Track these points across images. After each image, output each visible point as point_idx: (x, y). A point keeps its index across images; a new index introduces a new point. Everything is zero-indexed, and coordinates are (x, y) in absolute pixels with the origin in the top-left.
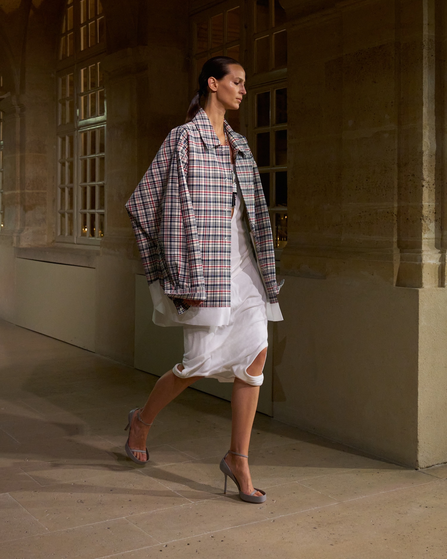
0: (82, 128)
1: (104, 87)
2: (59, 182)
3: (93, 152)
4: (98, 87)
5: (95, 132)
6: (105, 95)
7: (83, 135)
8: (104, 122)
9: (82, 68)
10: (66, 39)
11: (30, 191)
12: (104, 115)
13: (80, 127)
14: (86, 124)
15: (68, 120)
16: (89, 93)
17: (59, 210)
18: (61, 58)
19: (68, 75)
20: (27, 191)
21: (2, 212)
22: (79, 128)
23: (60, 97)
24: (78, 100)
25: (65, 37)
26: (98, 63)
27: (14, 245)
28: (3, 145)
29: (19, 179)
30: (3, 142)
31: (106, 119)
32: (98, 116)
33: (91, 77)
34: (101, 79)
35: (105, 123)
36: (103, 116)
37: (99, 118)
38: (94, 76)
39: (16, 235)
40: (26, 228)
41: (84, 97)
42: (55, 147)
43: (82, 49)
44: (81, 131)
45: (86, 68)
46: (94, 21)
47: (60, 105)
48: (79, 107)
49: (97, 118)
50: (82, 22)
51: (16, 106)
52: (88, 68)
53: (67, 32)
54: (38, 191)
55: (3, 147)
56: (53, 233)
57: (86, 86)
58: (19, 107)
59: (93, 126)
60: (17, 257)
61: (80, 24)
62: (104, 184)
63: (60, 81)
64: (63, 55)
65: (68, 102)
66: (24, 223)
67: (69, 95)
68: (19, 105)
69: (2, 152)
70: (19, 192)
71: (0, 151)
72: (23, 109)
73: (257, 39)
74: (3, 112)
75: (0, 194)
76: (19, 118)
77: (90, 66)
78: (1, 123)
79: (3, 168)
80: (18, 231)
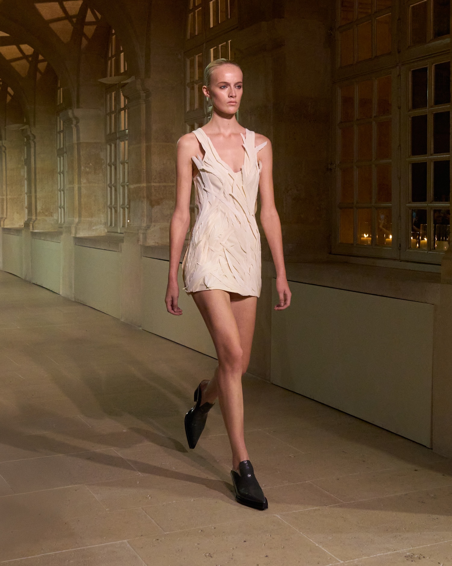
9: (212, 48)
10: (194, 15)
11: (158, 184)
15: (196, 106)
18: (188, 37)
19: (197, 56)
20: (153, 184)
21: (129, 206)
23: (188, 81)
25: (193, 13)
26: (229, 41)
27: (140, 243)
28: (128, 134)
29: (145, 171)
30: (129, 131)
39: (142, 232)
40: (153, 224)
43: (212, 26)
45: (216, 47)
47: (188, 90)
51: (141, 92)
52: (218, 47)
53: (195, 8)
54: (164, 184)
55: (128, 136)
60: (144, 256)
63: (188, 63)
64: (191, 33)
65: (197, 86)
66: (151, 220)
67: (198, 78)
68: (144, 91)
69: (127, 141)
70: (145, 185)
71: (125, 141)
72: (148, 94)
73: (412, 5)
74: (128, 98)
75: (126, 187)
76: (144, 105)
77: (220, 45)
78: (127, 110)
79: (128, 159)
80: (144, 228)
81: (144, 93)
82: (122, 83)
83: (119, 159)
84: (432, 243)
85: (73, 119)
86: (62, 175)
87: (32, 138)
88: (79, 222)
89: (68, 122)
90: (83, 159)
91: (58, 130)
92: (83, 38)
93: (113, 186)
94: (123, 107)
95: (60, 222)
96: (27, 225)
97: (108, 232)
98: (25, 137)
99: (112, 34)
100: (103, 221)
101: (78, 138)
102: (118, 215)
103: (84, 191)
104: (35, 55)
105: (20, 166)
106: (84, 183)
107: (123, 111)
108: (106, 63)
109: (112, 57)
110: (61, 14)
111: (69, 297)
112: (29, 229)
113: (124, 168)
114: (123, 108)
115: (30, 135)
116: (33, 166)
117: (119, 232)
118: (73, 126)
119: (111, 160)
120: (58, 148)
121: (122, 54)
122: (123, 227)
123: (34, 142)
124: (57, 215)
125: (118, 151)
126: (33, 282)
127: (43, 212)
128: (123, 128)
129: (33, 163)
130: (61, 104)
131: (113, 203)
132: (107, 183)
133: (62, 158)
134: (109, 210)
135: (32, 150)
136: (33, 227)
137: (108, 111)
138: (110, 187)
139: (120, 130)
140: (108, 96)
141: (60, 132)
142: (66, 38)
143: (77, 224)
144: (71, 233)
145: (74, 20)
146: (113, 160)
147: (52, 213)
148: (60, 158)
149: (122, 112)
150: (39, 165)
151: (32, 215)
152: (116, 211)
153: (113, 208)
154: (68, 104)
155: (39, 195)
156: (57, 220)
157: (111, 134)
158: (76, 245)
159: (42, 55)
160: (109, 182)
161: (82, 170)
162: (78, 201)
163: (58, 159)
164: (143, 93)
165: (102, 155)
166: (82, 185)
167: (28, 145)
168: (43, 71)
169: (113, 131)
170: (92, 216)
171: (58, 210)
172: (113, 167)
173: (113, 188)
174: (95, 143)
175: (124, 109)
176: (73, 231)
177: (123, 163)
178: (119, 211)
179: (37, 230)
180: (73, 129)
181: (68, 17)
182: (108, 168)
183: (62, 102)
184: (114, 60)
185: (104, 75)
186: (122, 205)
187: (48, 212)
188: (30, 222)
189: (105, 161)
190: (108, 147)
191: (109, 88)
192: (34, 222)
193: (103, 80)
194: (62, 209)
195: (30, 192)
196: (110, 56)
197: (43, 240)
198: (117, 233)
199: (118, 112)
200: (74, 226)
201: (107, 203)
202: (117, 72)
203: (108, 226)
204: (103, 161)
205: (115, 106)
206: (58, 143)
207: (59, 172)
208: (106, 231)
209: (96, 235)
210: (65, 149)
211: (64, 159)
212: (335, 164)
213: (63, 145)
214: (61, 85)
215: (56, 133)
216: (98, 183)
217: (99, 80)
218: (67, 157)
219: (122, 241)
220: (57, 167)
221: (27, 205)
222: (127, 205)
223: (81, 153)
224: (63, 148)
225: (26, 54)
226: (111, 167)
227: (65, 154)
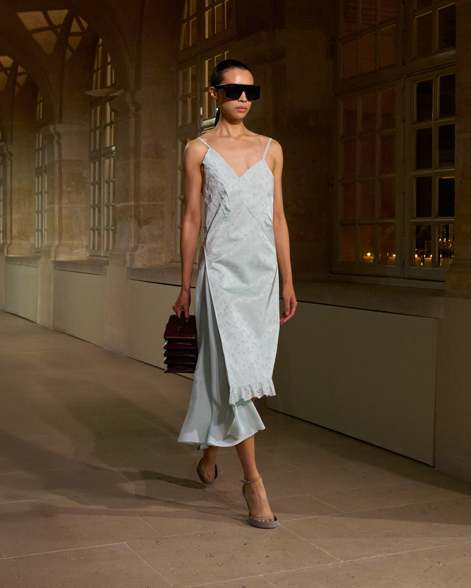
0: (205, 129)
2: (179, 192)
9: (206, 60)
10: (188, 25)
11: (147, 203)
13: (204, 128)
14: (211, 124)
15: (189, 121)
17: (178, 225)
18: (182, 48)
19: (190, 68)
20: (142, 203)
21: (114, 228)
22: (202, 129)
23: (180, 94)
24: (202, 97)
25: (186, 23)
26: (226, 53)
27: (126, 265)
28: (114, 151)
29: (133, 188)
30: (116, 148)
39: (129, 253)
40: (141, 245)
42: (174, 151)
43: (207, 37)
45: (211, 59)
46: (221, 4)
47: (181, 103)
48: (202, 105)
50: (207, 5)
51: (130, 105)
52: (213, 58)
53: (189, 17)
54: (154, 203)
55: (114, 153)
56: (172, 251)
58: (133, 105)
60: (131, 279)
61: (205, 8)
63: (181, 74)
64: (184, 45)
65: (190, 99)
66: (138, 240)
67: (191, 91)
68: (133, 104)
69: (113, 159)
70: (133, 204)
71: (111, 158)
72: (138, 108)
73: (417, 17)
74: (115, 112)
75: (111, 207)
76: (134, 119)
77: (216, 57)
78: (113, 125)
79: (114, 177)
80: (131, 249)
82: (110, 97)
83: (104, 178)
84: (437, 259)
85: (55, 135)
86: (40, 196)
87: (8, 156)
88: (60, 245)
89: (49, 138)
90: (64, 178)
91: (37, 148)
92: (68, 49)
93: (97, 207)
95: (36, 246)
96: (1, 249)
97: (91, 256)
98: (1, 155)
99: (99, 45)
100: (85, 243)
101: (60, 156)
102: (102, 238)
103: (65, 212)
104: (15, 66)
107: (109, 127)
108: (92, 76)
110: (45, 24)
111: (47, 325)
112: (4, 253)
113: (109, 187)
114: (109, 123)
115: (7, 153)
116: (9, 186)
117: (102, 255)
118: (55, 142)
119: (94, 179)
120: (36, 167)
121: (109, 66)
122: (107, 250)
123: (11, 160)
124: (34, 238)
125: (102, 169)
126: (6, 311)
127: (19, 236)
128: (108, 145)
129: (9, 182)
130: (41, 120)
131: (96, 225)
132: (90, 203)
133: (40, 178)
134: (92, 232)
135: (9, 168)
136: (8, 252)
137: (93, 127)
138: (93, 208)
139: (106, 146)
140: (93, 111)
141: (39, 149)
142: (49, 49)
143: (57, 247)
144: (50, 257)
145: (59, 30)
146: (97, 179)
147: (28, 236)
148: (38, 177)
149: (107, 127)
150: (15, 184)
151: (6, 239)
152: (99, 234)
153: (96, 230)
154: (50, 119)
155: (15, 216)
156: (34, 245)
157: (95, 151)
158: (55, 269)
159: (23, 67)
160: (92, 203)
161: (64, 189)
162: (59, 222)
163: (36, 178)
165: (85, 173)
166: (64, 205)
167: (4, 163)
168: (22, 85)
169: (97, 147)
170: (73, 238)
171: (35, 233)
172: (97, 186)
173: (97, 209)
174: (78, 160)
175: (111, 124)
176: (53, 254)
177: (108, 182)
178: (102, 234)
179: (12, 255)
180: (55, 146)
181: (52, 27)
182: (92, 187)
183: (41, 117)
184: (100, 72)
185: (90, 88)
186: (106, 227)
187: (24, 235)
188: (4, 246)
189: (88, 180)
190: (92, 165)
191: (95, 102)
192: (9, 246)
193: (89, 93)
194: (40, 233)
195: (5, 214)
196: (96, 68)
197: (18, 265)
198: (101, 256)
199: (103, 128)
200: (53, 249)
201: (90, 225)
202: (103, 85)
203: (91, 250)
204: (86, 181)
205: (101, 121)
206: (37, 161)
207: (37, 193)
208: (88, 255)
209: (78, 259)
210: (44, 167)
211: (42, 178)
212: (336, 180)
213: (42, 164)
214: (41, 99)
215: (34, 150)
216: (81, 204)
217: (86, 93)
218: (46, 176)
219: (107, 263)
220: (35, 187)
221: (3, 228)
222: (112, 226)
223: (63, 171)
224: (42, 166)
225: (5, 66)
226: (94, 186)
227: (44, 173)
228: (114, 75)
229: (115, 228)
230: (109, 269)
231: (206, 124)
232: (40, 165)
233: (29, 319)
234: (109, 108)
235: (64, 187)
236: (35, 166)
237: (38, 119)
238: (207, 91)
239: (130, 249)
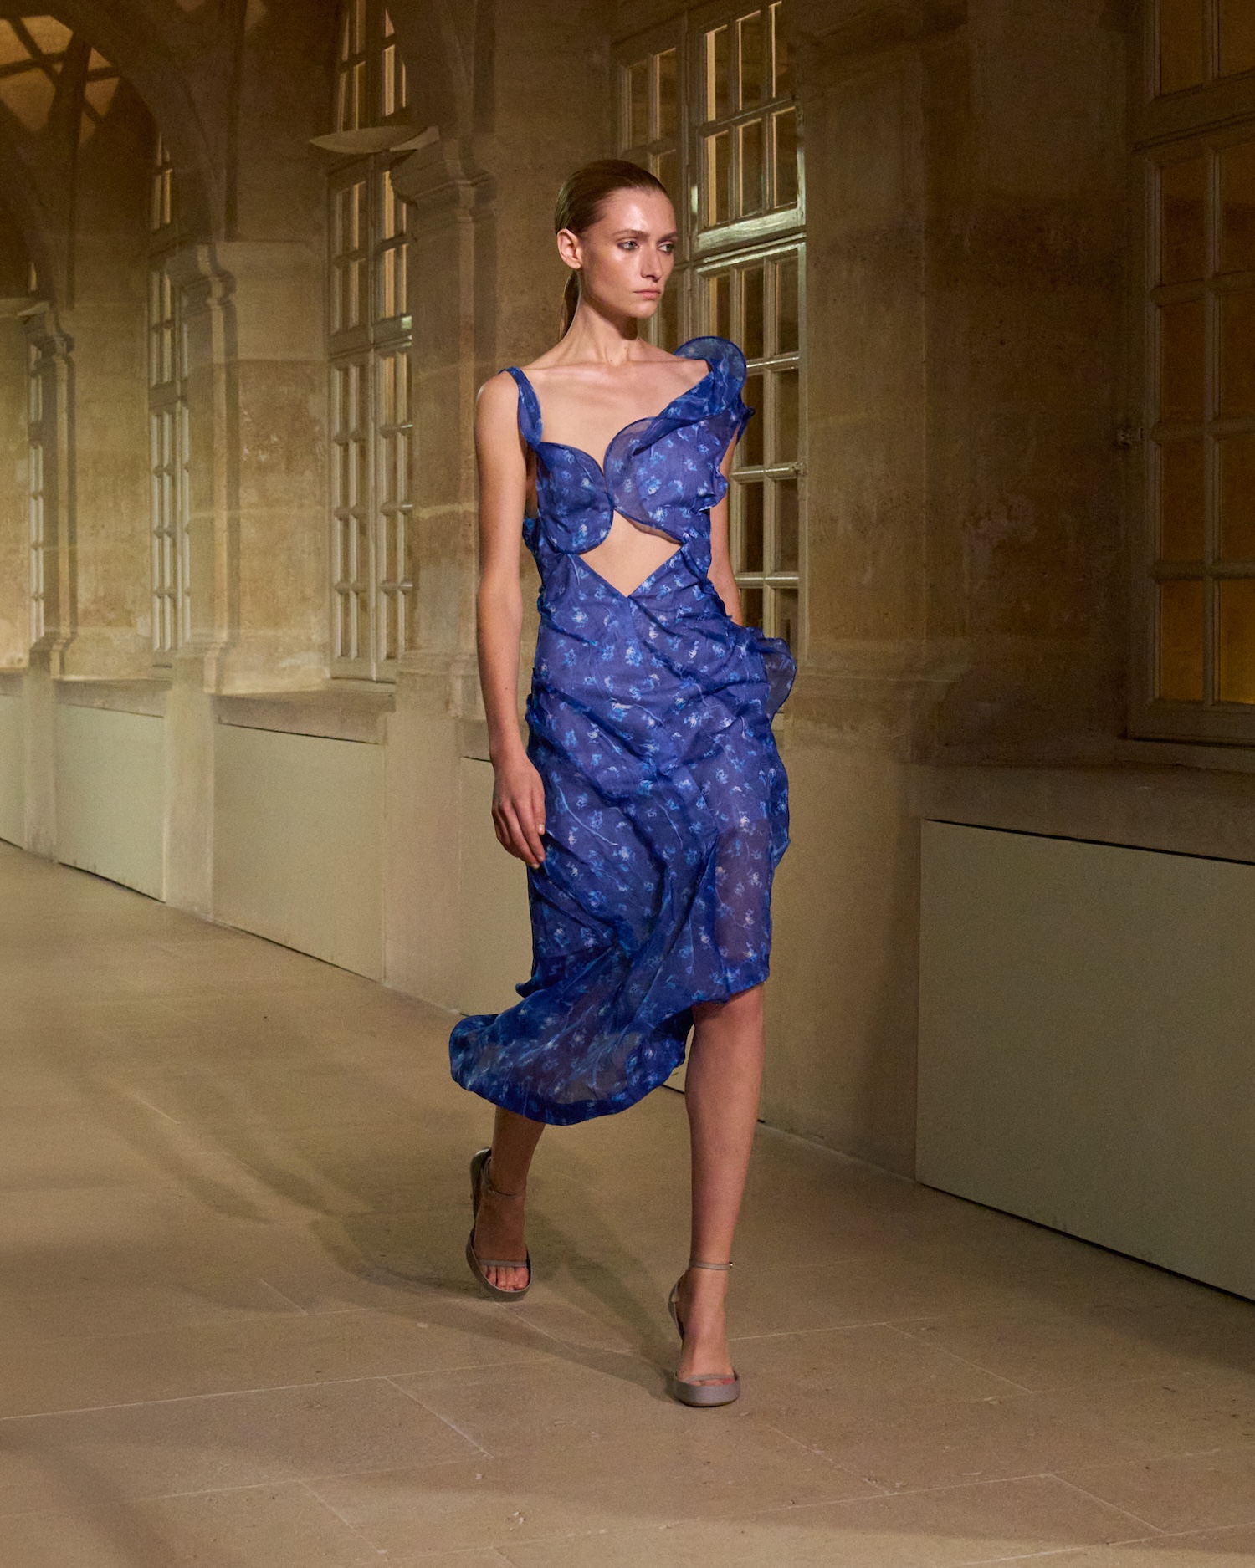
0: (709, 259)
1: (794, 99)
3: (756, 350)
4: (771, 100)
5: (761, 272)
6: (800, 130)
7: (713, 284)
8: (797, 233)
9: (710, 28)
12: (795, 206)
13: (705, 257)
16: (737, 123)
19: (658, 56)
21: (410, 586)
22: (698, 260)
23: (626, 143)
24: (696, 151)
26: (773, 6)
27: (453, 712)
28: (408, 332)
30: (413, 321)
31: (804, 223)
32: (771, 211)
33: (743, 62)
34: (784, 70)
35: (800, 236)
36: (792, 211)
37: (776, 221)
38: (756, 59)
39: (461, 672)
41: (717, 139)
44: (706, 268)
45: (724, 27)
48: (697, 178)
49: (768, 218)
51: (459, 182)
52: (731, 25)
55: (410, 337)
57: (723, 95)
58: (469, 182)
59: (754, 248)
60: (467, 757)
62: (796, 472)
63: (626, 79)
67: (662, 132)
68: (470, 178)
69: (405, 358)
70: (470, 507)
71: (398, 355)
72: (485, 189)
74: (411, 204)
75: (400, 516)
76: (472, 227)
77: (741, 19)
78: (404, 246)
79: (410, 418)
80: (467, 658)
81: (472, 185)
82: (394, 153)
83: (376, 420)
85: (214, 280)
86: (167, 479)
87: (61, 347)
88: (233, 642)
89: (194, 287)
90: (247, 420)
91: (155, 319)
93: (353, 517)
94: (392, 235)
95: (157, 645)
96: (40, 656)
97: (334, 678)
98: (36, 343)
100: (317, 637)
101: (231, 350)
102: (372, 619)
103: (248, 532)
104: (77, 52)
105: (13, 448)
106: (251, 506)
107: (392, 251)
108: (333, 85)
109: (354, 59)
111: (196, 909)
112: (49, 671)
113: (394, 451)
114: (391, 240)
115: (55, 338)
116: (65, 446)
117: (375, 679)
118: (213, 302)
119: (345, 423)
120: (154, 382)
121: (390, 51)
122: (388, 658)
123: (68, 361)
124: (149, 620)
125: (371, 392)
126: (62, 861)
127: (98, 611)
128: (389, 311)
129: (66, 434)
130: (167, 226)
132: (330, 505)
133: (167, 418)
134: (339, 599)
135: (63, 389)
136: (62, 664)
137: (339, 251)
138: (340, 519)
139: (382, 316)
140: (339, 198)
141: (161, 325)
143: (225, 650)
144: (202, 682)
146: (353, 424)
147: (129, 612)
148: (160, 416)
149: (387, 252)
150: (87, 442)
151: (57, 623)
152: (364, 606)
153: (353, 593)
154: (194, 226)
155: (84, 547)
156: (150, 640)
157: (345, 329)
158: (220, 722)
159: (104, 53)
160: (337, 502)
161: (245, 459)
162: (230, 566)
163: (155, 421)
164: (467, 185)
165: (315, 405)
166: (244, 511)
167: (46, 369)
168: (102, 111)
169: (354, 319)
170: (276, 618)
171: (152, 601)
172: (354, 448)
173: (354, 523)
174: (292, 364)
175: (396, 241)
176: (211, 674)
177: (390, 434)
178: (373, 604)
179: (76, 674)
180: (214, 314)
182: (337, 451)
183: (168, 220)
184: (360, 68)
185: (325, 123)
186: (384, 582)
187: (116, 609)
188: (51, 646)
189: (326, 427)
190: (337, 376)
191: (343, 169)
192: (66, 646)
193: (324, 142)
194: (168, 601)
195: (52, 538)
196: (345, 56)
197: (98, 708)
198: (370, 680)
199: (372, 254)
200: (211, 656)
201: (331, 577)
202: (372, 114)
203: (336, 657)
204: (317, 429)
205: (363, 230)
206: (155, 361)
207: (157, 468)
208: (328, 675)
209: (296, 689)
210: (179, 386)
211: (173, 421)
212: (1139, 429)
213: (173, 373)
214: (168, 156)
215: (145, 329)
216: (301, 506)
217: (311, 141)
218: (186, 412)
219: (389, 704)
220: (150, 449)
221: (44, 586)
222: (405, 580)
223: (241, 398)
224: (172, 383)
225: (45, 50)
226: (346, 448)
227: (179, 404)
228: (407, 77)
229: (416, 587)
230: (399, 723)
231: (709, 243)
232: (167, 378)
233: (134, 888)
234: (391, 188)
235: (246, 451)
236: (149, 379)
237: (156, 226)
238: (713, 133)
239: (464, 658)
